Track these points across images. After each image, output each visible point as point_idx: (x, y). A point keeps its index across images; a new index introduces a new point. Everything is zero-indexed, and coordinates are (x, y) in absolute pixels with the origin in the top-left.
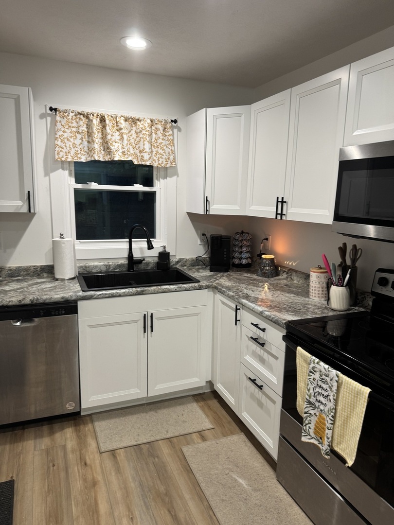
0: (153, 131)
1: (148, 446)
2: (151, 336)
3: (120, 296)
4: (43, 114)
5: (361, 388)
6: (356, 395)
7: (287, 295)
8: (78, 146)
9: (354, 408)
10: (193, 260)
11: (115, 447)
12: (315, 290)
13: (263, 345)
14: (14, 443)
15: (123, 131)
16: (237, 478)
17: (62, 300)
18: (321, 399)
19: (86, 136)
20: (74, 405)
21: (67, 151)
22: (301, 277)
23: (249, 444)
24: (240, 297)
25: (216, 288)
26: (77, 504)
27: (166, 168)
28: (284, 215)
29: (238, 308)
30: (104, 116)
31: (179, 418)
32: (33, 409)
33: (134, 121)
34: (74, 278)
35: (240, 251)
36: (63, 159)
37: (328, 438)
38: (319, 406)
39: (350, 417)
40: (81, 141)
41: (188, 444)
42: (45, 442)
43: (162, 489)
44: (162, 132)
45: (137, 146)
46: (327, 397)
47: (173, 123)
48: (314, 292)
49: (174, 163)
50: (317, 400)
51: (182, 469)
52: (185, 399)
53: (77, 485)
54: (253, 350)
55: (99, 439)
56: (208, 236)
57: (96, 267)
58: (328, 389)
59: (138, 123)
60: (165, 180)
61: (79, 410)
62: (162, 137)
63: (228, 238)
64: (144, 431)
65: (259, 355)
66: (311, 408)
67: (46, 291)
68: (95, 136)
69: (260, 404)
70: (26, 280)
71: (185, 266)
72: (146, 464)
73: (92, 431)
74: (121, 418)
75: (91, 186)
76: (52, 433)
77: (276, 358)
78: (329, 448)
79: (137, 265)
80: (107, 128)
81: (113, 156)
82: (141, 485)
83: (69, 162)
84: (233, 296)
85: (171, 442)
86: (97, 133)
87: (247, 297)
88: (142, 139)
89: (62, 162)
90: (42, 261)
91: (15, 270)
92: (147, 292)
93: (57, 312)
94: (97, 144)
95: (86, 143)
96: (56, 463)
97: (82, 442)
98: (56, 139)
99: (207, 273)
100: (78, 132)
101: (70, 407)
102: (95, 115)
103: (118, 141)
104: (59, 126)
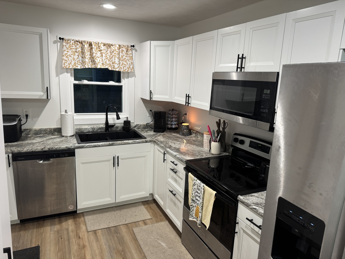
0: (120, 51)
1: (114, 228)
2: (118, 169)
3: (99, 146)
4: (55, 41)
5: (212, 191)
6: (210, 195)
7: (192, 146)
8: (76, 60)
9: (210, 201)
10: (144, 125)
11: (96, 229)
12: (206, 144)
13: (176, 172)
14: (39, 228)
15: (102, 52)
16: (161, 243)
17: (66, 148)
18: (198, 198)
19: (81, 54)
20: (73, 207)
21: (70, 62)
22: (201, 136)
23: (170, 226)
24: (166, 147)
25: (155, 142)
26: (75, 256)
27: (128, 73)
28: (190, 103)
29: (165, 153)
30: (91, 43)
31: (133, 213)
32: (49, 209)
33: (109, 46)
34: (73, 136)
35: (171, 120)
36: (67, 67)
37: (200, 217)
38: (197, 202)
39: (208, 206)
40: (78, 57)
41: (137, 226)
42: (57, 227)
43: (120, 248)
44: (125, 52)
45: (111, 60)
46: (199, 197)
47: (132, 47)
48: (205, 144)
49: (133, 70)
50: (196, 199)
51: (132, 239)
52: (137, 204)
53: (74, 248)
54: (172, 176)
55: (87, 225)
56: (153, 111)
57: (86, 129)
58: (200, 193)
59: (112, 47)
60: (128, 79)
61: (76, 210)
62: (125, 55)
63: (165, 113)
64: (112, 221)
65: (175, 178)
66: (194, 203)
67: (57, 143)
68: (86, 54)
69: (175, 204)
70: (45, 137)
71: (140, 128)
72: (113, 237)
73: (83, 221)
74: (100, 214)
75: (83, 82)
76: (60, 222)
77: (182, 179)
78: (200, 222)
79: (111, 128)
80: (93, 50)
81: (96, 65)
82: (109, 247)
83: (71, 69)
84: (163, 147)
85: (127, 226)
86: (87, 53)
87: (170, 147)
88: (114, 56)
89: (67, 69)
90: (54, 126)
91: (38, 131)
92: (115, 144)
93: (63, 155)
94: (87, 59)
95: (81, 58)
96: (63, 237)
97: (77, 227)
98: (63, 56)
99: (152, 133)
100: (76, 52)
101: (71, 208)
102: (86, 42)
103: (100, 57)
104: (65, 48)
